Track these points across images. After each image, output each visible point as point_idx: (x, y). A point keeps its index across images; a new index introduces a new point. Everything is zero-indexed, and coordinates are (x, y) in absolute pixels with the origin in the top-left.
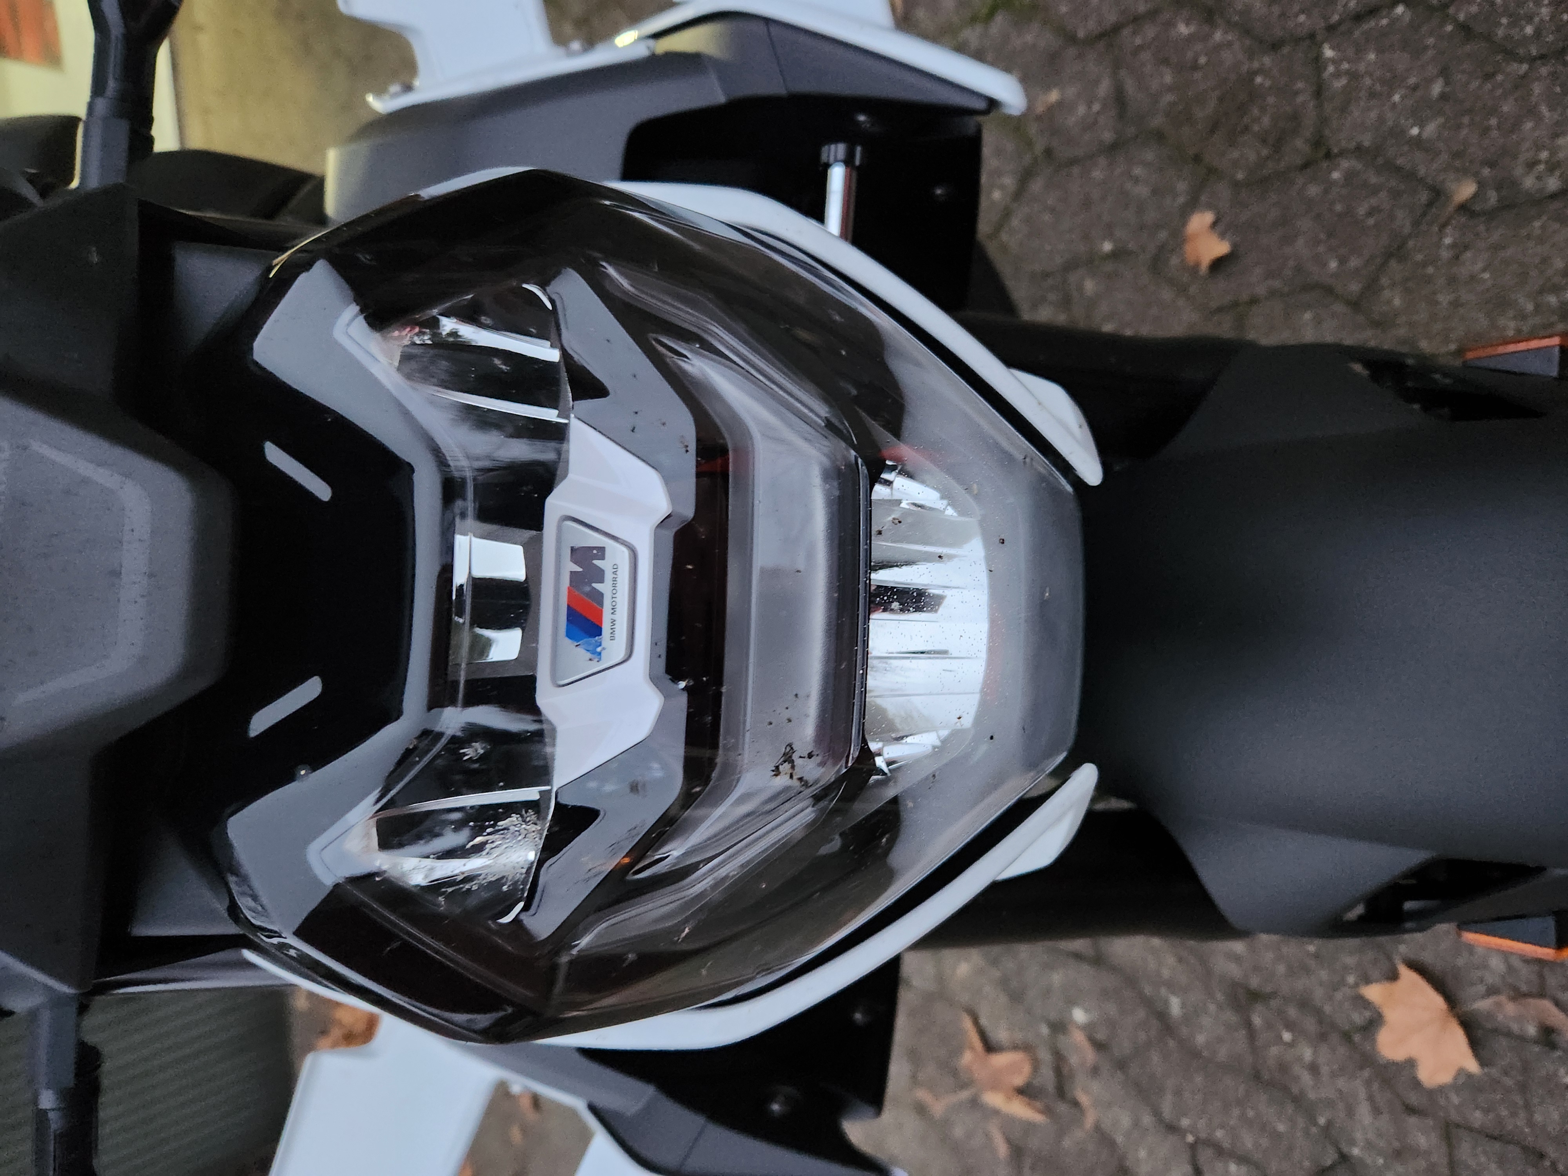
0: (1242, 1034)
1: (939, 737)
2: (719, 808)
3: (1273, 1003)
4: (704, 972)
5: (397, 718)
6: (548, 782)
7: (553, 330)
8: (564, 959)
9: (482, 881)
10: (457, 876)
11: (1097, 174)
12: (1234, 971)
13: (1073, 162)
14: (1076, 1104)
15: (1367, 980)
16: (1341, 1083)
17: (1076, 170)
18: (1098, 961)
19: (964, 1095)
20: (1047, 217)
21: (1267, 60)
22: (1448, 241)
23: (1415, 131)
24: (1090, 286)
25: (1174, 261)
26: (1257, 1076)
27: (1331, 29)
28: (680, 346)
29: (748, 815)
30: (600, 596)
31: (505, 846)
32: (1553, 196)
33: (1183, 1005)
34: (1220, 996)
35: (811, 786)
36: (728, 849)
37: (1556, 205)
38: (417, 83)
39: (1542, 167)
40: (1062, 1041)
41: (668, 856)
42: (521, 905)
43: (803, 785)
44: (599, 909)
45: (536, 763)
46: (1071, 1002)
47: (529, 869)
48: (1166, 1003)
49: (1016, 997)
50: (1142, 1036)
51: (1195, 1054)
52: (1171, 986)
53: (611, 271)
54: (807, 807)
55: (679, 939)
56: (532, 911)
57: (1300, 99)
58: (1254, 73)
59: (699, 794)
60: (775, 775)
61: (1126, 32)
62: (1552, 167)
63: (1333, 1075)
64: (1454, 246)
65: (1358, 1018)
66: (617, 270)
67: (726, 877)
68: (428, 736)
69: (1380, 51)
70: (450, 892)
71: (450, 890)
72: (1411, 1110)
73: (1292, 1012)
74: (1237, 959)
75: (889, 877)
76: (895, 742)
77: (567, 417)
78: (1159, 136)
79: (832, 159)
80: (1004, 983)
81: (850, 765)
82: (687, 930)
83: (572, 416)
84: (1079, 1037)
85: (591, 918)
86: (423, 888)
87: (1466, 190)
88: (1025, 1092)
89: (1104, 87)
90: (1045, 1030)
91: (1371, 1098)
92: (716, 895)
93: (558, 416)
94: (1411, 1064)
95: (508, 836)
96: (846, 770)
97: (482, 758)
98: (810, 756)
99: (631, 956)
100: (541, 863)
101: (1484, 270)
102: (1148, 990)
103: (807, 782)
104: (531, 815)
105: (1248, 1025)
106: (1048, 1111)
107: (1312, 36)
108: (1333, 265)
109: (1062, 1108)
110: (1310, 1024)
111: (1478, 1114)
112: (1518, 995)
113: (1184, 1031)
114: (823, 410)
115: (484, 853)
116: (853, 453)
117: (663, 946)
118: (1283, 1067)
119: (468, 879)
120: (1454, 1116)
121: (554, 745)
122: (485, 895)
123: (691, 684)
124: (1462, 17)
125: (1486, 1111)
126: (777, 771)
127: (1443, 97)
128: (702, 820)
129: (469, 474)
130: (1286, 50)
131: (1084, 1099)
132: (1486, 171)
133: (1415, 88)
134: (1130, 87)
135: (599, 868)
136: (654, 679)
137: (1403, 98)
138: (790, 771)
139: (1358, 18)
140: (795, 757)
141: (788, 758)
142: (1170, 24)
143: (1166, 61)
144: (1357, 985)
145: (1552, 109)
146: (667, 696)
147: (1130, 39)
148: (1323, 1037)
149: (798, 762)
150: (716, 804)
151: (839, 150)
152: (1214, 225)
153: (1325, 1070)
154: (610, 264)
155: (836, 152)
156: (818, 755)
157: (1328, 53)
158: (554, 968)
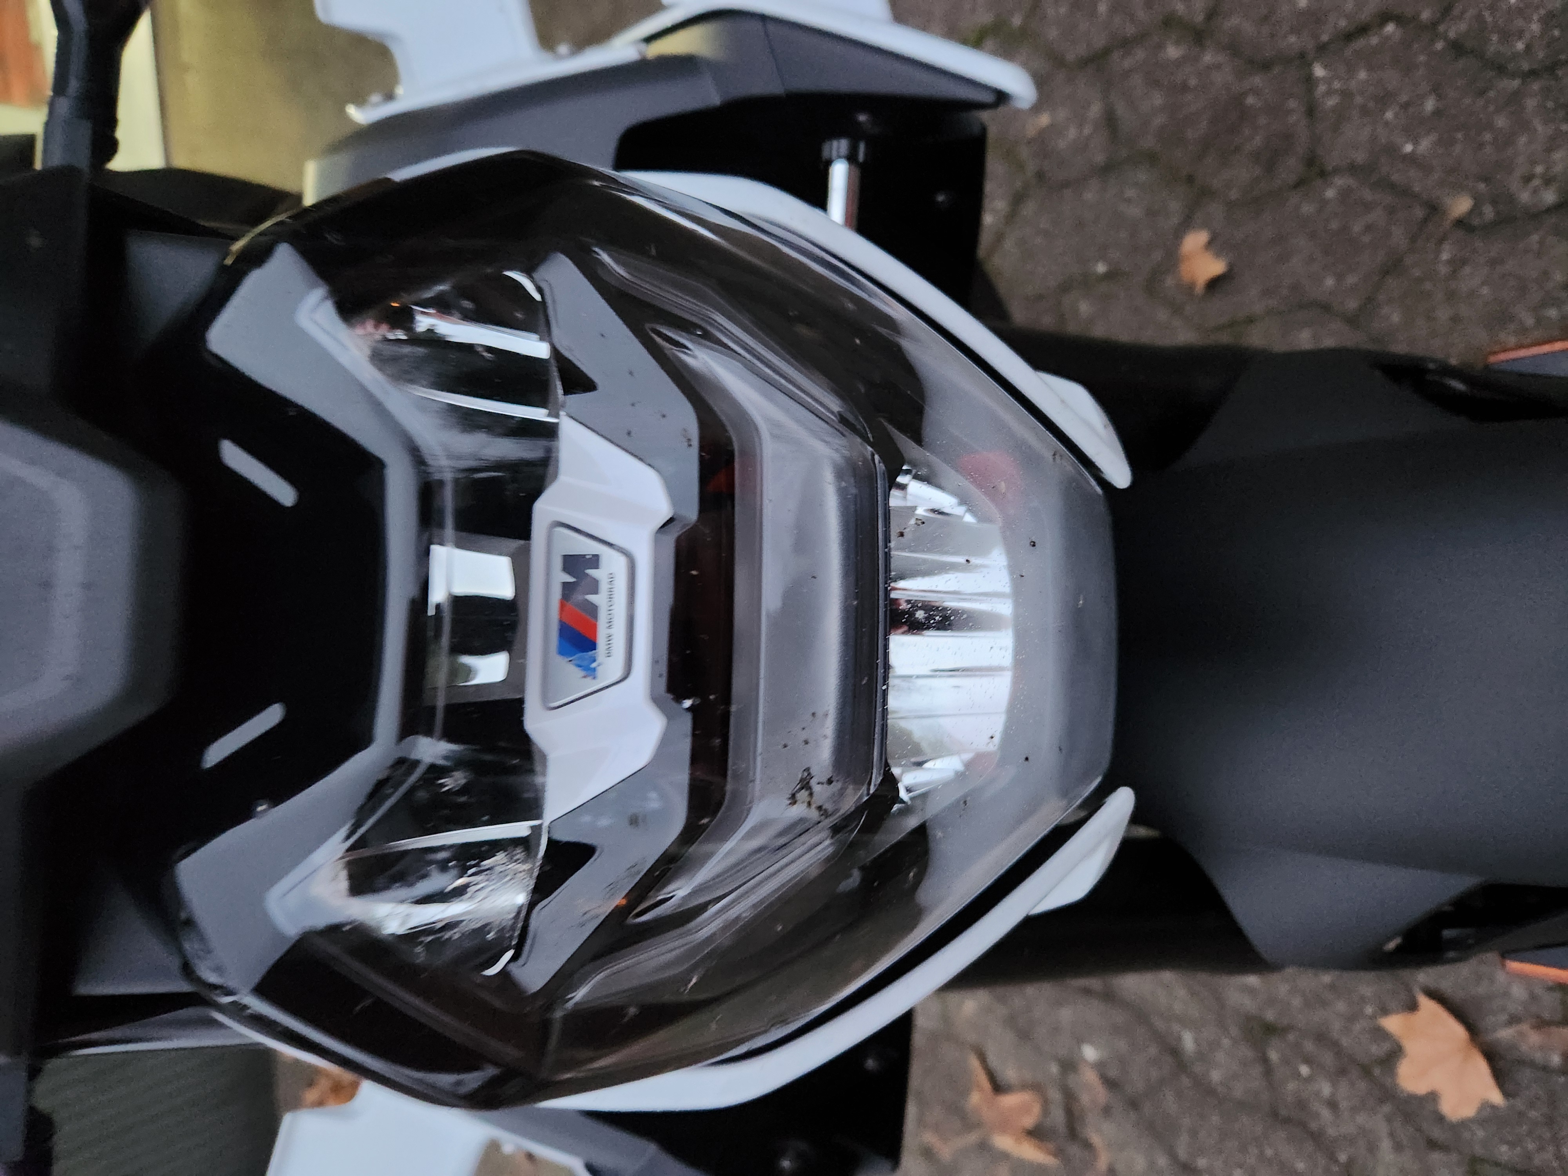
0: (1257, 1071)
1: (962, 761)
2: (728, 842)
3: (1291, 1037)
4: (714, 1026)
5: (366, 747)
6: (539, 816)
7: (542, 321)
8: (558, 1014)
9: (462, 928)
10: (434, 923)
11: (1089, 196)
12: (1248, 1004)
13: (1065, 185)
14: (1088, 1146)
15: (1385, 1011)
16: (1361, 1119)
17: (1068, 193)
18: (1109, 997)
19: (972, 1138)
20: (1039, 240)
21: (1257, 80)
22: (1445, 256)
23: (1408, 148)
24: (1085, 308)
25: (1169, 281)
26: (1274, 1114)
27: (1322, 49)
28: (680, 336)
29: (760, 850)
30: (593, 610)
31: (490, 889)
32: (1550, 210)
33: (1196, 1041)
34: (1234, 1031)
35: (830, 815)
36: (740, 886)
37: (1553, 219)
38: (400, 91)
39: (1536, 182)
40: (1072, 1080)
41: (672, 897)
42: (509, 955)
43: (822, 815)
44: (596, 957)
45: (526, 795)
46: (1080, 1040)
47: (519, 913)
48: (1179, 1039)
49: (1024, 1035)
50: (1154, 1074)
51: (1209, 1091)
52: (1185, 1022)
53: (605, 257)
54: (826, 839)
55: (685, 990)
56: (521, 961)
57: (1293, 118)
58: (1244, 94)
59: (706, 826)
60: (790, 804)
61: (1116, 55)
62: (1548, 181)
63: (1354, 1110)
64: (1449, 262)
65: (1377, 1050)
66: (610, 255)
67: (738, 918)
68: (404, 765)
69: (1370, 68)
70: (429, 942)
71: (430, 938)
72: (1433, 1145)
73: (1309, 1046)
74: (1251, 991)
75: (916, 916)
76: (915, 767)
77: (557, 416)
78: (1151, 158)
79: (834, 153)
80: (1011, 1021)
81: (871, 792)
82: (694, 981)
83: (562, 413)
84: (1090, 1077)
85: (587, 968)
86: (401, 937)
87: (1461, 205)
88: (1037, 1134)
89: (1095, 110)
90: (1054, 1069)
91: (1392, 1135)
92: (725, 940)
93: (549, 415)
94: (1433, 1097)
95: (493, 877)
96: (867, 798)
97: (464, 790)
98: (830, 781)
99: (632, 1011)
100: (532, 905)
101: (1483, 284)
102: (1160, 1024)
103: (826, 810)
104: (519, 853)
105: (1265, 1060)
106: (1059, 1153)
107: (1302, 56)
108: (1330, 282)
109: (1074, 1150)
110: (1328, 1058)
111: (1504, 1148)
112: (1541, 1024)
113: (1198, 1068)
114: (835, 405)
115: (468, 895)
116: (870, 449)
117: (668, 998)
118: (1302, 1104)
119: (450, 926)
120: (1479, 1151)
121: (544, 774)
122: (467, 944)
123: (698, 702)
124: (1452, 35)
125: (1512, 1145)
126: (793, 800)
127: (1438, 113)
128: (709, 856)
129: (448, 476)
130: (1276, 70)
131: (1096, 1139)
132: (1482, 186)
133: (1405, 106)
134: (1121, 110)
135: (595, 910)
136: (656, 700)
137: (1396, 115)
138: (808, 799)
139: (1349, 37)
140: (813, 782)
141: (805, 784)
142: (1160, 46)
143: (1156, 83)
144: (1373, 1017)
145: (1546, 123)
146: (670, 717)
147: (1121, 62)
148: (1342, 1072)
149: (817, 789)
150: (725, 839)
151: (841, 145)
152: (1210, 245)
153: (1344, 1105)
154: (603, 250)
155: (839, 148)
156: (838, 781)
157: (1319, 71)
158: (546, 1025)
